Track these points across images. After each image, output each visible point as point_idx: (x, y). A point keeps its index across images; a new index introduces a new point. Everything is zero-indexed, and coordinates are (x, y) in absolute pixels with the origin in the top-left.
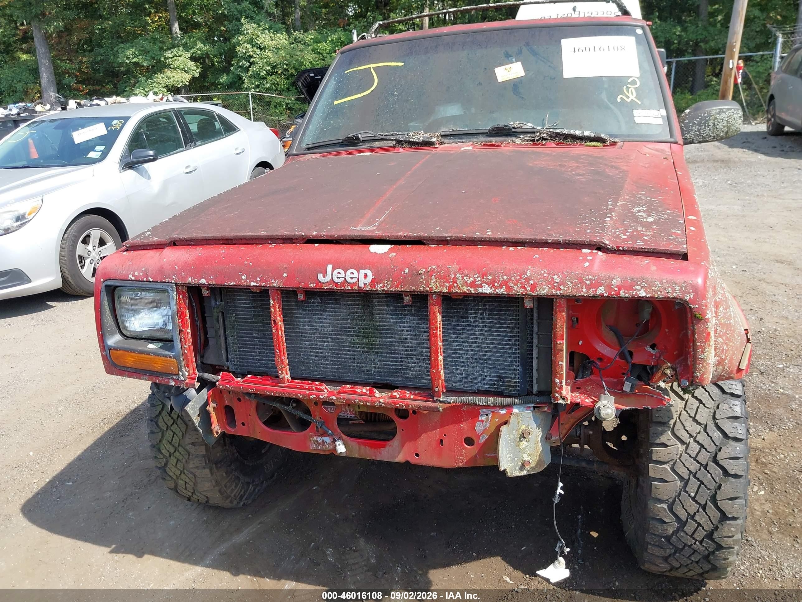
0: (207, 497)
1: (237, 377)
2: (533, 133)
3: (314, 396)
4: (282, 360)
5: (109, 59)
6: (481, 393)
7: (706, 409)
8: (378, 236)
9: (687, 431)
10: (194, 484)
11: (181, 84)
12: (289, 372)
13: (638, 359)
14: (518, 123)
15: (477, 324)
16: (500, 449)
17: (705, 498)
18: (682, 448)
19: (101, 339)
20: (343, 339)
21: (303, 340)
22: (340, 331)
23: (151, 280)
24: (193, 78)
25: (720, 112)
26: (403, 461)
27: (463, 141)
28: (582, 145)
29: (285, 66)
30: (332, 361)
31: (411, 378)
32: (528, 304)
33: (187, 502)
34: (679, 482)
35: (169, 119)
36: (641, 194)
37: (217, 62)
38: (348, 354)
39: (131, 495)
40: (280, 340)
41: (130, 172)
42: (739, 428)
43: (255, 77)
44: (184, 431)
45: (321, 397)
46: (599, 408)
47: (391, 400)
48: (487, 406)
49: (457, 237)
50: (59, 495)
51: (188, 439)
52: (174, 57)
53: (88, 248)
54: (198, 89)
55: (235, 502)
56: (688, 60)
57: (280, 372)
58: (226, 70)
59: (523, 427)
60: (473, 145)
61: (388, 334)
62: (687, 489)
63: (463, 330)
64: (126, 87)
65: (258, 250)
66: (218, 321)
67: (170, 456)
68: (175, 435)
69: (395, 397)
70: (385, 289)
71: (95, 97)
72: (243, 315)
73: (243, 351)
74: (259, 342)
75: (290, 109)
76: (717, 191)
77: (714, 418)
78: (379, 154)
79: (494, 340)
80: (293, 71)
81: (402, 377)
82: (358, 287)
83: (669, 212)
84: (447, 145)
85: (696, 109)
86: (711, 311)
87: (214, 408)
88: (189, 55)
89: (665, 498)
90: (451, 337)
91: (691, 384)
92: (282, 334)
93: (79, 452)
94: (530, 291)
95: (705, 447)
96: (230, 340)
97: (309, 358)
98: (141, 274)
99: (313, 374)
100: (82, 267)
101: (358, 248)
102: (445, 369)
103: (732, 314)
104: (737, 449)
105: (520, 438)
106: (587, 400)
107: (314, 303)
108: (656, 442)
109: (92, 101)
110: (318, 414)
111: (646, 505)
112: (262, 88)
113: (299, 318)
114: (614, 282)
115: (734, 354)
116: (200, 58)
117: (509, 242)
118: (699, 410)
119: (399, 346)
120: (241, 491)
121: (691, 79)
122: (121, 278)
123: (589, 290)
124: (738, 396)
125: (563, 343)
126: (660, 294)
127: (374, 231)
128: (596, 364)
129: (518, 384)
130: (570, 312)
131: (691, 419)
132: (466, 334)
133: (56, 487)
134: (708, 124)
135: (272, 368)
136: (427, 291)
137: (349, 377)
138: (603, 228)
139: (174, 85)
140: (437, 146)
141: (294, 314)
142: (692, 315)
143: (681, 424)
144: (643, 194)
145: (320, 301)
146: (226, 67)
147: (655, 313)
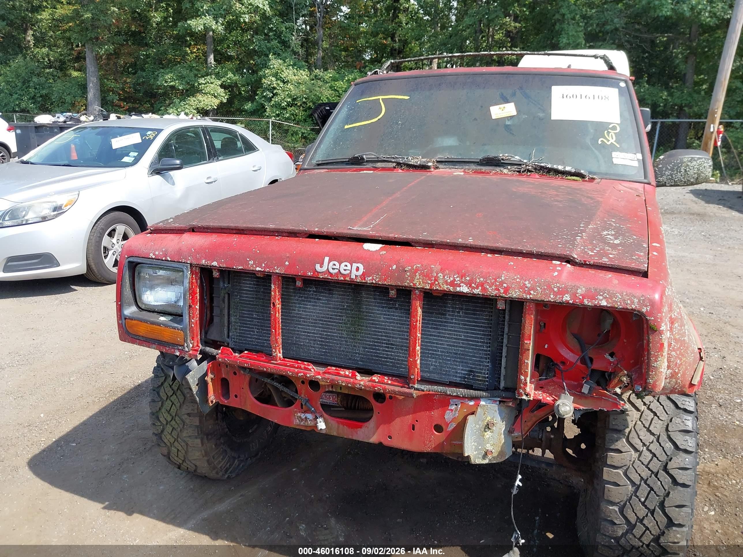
0: (196, 466)
1: (235, 353)
2: (520, 165)
3: (302, 374)
4: (276, 340)
5: (149, 81)
6: (452, 384)
7: (660, 421)
8: (372, 236)
9: (641, 440)
10: (186, 453)
11: (210, 107)
12: (281, 351)
13: (597, 365)
14: (506, 155)
15: (454, 321)
16: (466, 436)
17: (654, 503)
18: (635, 455)
19: (118, 309)
20: (332, 325)
21: (297, 324)
22: (331, 318)
23: (169, 259)
24: (221, 103)
25: (691, 160)
26: (377, 442)
27: (456, 167)
28: (563, 179)
29: (304, 100)
30: (321, 345)
31: (390, 366)
32: (501, 305)
33: (176, 470)
34: (630, 487)
35: (197, 134)
36: (612, 221)
37: (243, 91)
38: (336, 340)
39: (128, 459)
40: (277, 321)
41: (158, 177)
42: (689, 441)
43: (276, 107)
44: (182, 402)
45: (308, 375)
46: (559, 405)
47: (370, 384)
48: (457, 397)
49: (442, 242)
50: (62, 454)
51: (185, 410)
52: (206, 83)
53: (112, 240)
54: (225, 113)
55: (221, 474)
56: (672, 122)
57: (274, 350)
58: (251, 99)
59: (489, 418)
60: (464, 172)
61: (372, 324)
62: (638, 494)
63: (440, 325)
64: (161, 107)
65: (265, 240)
66: (224, 302)
67: (167, 424)
68: (173, 405)
69: (374, 381)
70: (374, 282)
71: (134, 113)
72: (246, 297)
73: (243, 330)
74: (258, 322)
75: (305, 138)
76: (692, 241)
77: (667, 430)
78: (379, 173)
79: (468, 336)
80: (311, 104)
81: (382, 364)
82: (350, 278)
83: (635, 237)
84: (441, 170)
85: (670, 156)
86: (666, 324)
87: (212, 379)
88: (219, 83)
89: (617, 501)
90: (429, 331)
91: (644, 389)
92: (279, 315)
93: (85, 418)
94: (503, 293)
95: (657, 456)
96: (233, 319)
97: (301, 340)
98: (161, 253)
99: (303, 355)
100: (106, 257)
101: (354, 245)
102: (421, 360)
103: (686, 331)
104: (687, 460)
105: (485, 429)
106: (548, 398)
107: (310, 291)
108: (611, 447)
109: (131, 116)
110: (303, 392)
111: (599, 506)
112: (282, 117)
113: (296, 303)
114: (579, 291)
115: (686, 369)
116: (230, 86)
117: (488, 249)
118: (653, 422)
119: (382, 336)
120: (227, 463)
121: (674, 140)
122: (143, 256)
123: (556, 296)
124: (691, 412)
125: (530, 343)
126: (619, 305)
127: (369, 231)
128: (559, 367)
129: (487, 379)
130: (539, 317)
131: (646, 429)
132: (442, 329)
133: (61, 446)
134: (680, 169)
135: (267, 347)
136: (410, 287)
137: (334, 360)
138: (573, 245)
139: (203, 108)
140: (432, 170)
141: (292, 299)
142: (647, 326)
143: (635, 433)
144: (613, 222)
145: (315, 290)
146: (251, 96)
147: (615, 324)
